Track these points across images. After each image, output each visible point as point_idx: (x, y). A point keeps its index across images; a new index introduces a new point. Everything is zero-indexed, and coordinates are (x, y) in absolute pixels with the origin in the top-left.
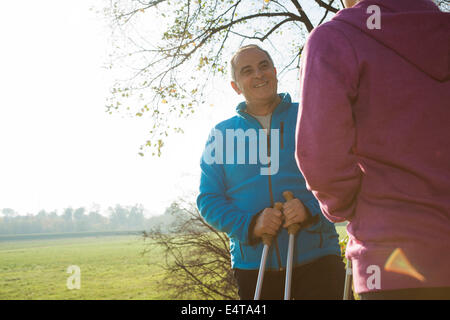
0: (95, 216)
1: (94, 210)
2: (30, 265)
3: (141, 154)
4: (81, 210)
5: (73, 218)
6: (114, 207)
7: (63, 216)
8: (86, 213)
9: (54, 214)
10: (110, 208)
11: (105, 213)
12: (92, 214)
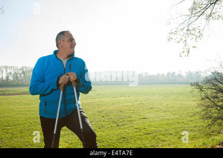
0: (180, 75)
1: (179, 73)
2: (154, 94)
3: (181, 56)
4: (174, 73)
5: (171, 76)
6: (188, 72)
7: (167, 76)
8: (176, 74)
9: (163, 75)
10: (186, 72)
11: (184, 74)
12: (178, 75)
